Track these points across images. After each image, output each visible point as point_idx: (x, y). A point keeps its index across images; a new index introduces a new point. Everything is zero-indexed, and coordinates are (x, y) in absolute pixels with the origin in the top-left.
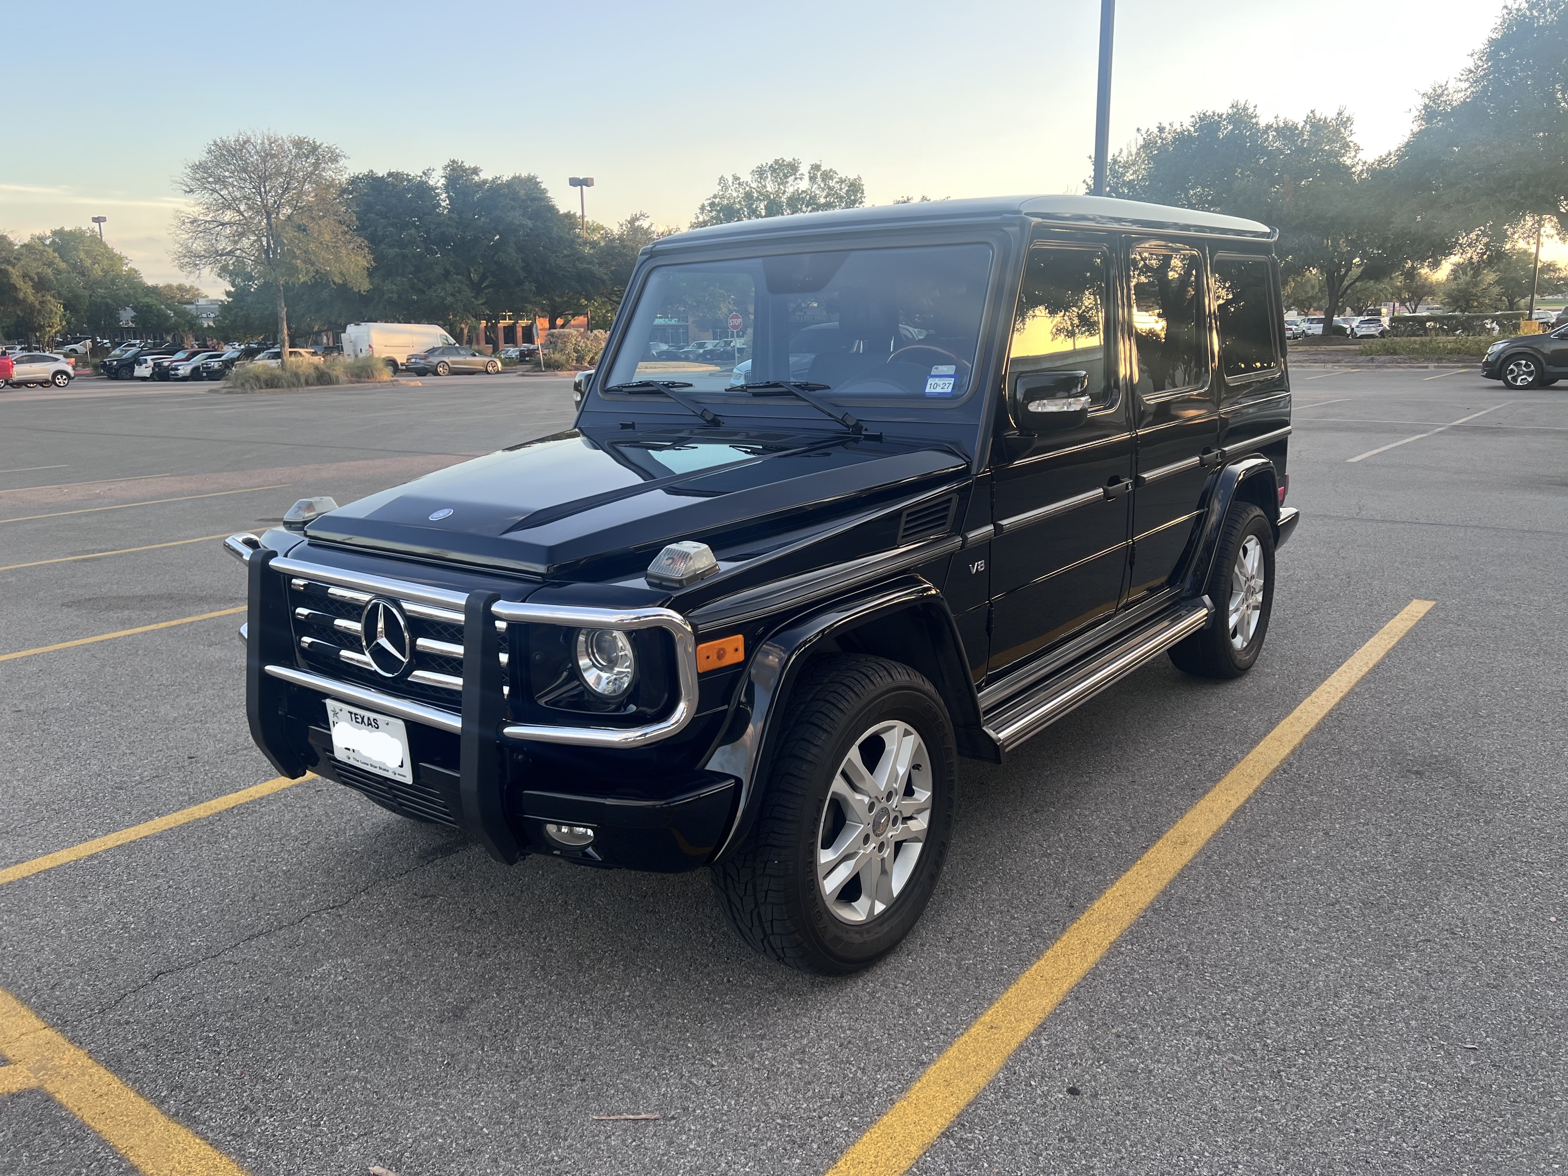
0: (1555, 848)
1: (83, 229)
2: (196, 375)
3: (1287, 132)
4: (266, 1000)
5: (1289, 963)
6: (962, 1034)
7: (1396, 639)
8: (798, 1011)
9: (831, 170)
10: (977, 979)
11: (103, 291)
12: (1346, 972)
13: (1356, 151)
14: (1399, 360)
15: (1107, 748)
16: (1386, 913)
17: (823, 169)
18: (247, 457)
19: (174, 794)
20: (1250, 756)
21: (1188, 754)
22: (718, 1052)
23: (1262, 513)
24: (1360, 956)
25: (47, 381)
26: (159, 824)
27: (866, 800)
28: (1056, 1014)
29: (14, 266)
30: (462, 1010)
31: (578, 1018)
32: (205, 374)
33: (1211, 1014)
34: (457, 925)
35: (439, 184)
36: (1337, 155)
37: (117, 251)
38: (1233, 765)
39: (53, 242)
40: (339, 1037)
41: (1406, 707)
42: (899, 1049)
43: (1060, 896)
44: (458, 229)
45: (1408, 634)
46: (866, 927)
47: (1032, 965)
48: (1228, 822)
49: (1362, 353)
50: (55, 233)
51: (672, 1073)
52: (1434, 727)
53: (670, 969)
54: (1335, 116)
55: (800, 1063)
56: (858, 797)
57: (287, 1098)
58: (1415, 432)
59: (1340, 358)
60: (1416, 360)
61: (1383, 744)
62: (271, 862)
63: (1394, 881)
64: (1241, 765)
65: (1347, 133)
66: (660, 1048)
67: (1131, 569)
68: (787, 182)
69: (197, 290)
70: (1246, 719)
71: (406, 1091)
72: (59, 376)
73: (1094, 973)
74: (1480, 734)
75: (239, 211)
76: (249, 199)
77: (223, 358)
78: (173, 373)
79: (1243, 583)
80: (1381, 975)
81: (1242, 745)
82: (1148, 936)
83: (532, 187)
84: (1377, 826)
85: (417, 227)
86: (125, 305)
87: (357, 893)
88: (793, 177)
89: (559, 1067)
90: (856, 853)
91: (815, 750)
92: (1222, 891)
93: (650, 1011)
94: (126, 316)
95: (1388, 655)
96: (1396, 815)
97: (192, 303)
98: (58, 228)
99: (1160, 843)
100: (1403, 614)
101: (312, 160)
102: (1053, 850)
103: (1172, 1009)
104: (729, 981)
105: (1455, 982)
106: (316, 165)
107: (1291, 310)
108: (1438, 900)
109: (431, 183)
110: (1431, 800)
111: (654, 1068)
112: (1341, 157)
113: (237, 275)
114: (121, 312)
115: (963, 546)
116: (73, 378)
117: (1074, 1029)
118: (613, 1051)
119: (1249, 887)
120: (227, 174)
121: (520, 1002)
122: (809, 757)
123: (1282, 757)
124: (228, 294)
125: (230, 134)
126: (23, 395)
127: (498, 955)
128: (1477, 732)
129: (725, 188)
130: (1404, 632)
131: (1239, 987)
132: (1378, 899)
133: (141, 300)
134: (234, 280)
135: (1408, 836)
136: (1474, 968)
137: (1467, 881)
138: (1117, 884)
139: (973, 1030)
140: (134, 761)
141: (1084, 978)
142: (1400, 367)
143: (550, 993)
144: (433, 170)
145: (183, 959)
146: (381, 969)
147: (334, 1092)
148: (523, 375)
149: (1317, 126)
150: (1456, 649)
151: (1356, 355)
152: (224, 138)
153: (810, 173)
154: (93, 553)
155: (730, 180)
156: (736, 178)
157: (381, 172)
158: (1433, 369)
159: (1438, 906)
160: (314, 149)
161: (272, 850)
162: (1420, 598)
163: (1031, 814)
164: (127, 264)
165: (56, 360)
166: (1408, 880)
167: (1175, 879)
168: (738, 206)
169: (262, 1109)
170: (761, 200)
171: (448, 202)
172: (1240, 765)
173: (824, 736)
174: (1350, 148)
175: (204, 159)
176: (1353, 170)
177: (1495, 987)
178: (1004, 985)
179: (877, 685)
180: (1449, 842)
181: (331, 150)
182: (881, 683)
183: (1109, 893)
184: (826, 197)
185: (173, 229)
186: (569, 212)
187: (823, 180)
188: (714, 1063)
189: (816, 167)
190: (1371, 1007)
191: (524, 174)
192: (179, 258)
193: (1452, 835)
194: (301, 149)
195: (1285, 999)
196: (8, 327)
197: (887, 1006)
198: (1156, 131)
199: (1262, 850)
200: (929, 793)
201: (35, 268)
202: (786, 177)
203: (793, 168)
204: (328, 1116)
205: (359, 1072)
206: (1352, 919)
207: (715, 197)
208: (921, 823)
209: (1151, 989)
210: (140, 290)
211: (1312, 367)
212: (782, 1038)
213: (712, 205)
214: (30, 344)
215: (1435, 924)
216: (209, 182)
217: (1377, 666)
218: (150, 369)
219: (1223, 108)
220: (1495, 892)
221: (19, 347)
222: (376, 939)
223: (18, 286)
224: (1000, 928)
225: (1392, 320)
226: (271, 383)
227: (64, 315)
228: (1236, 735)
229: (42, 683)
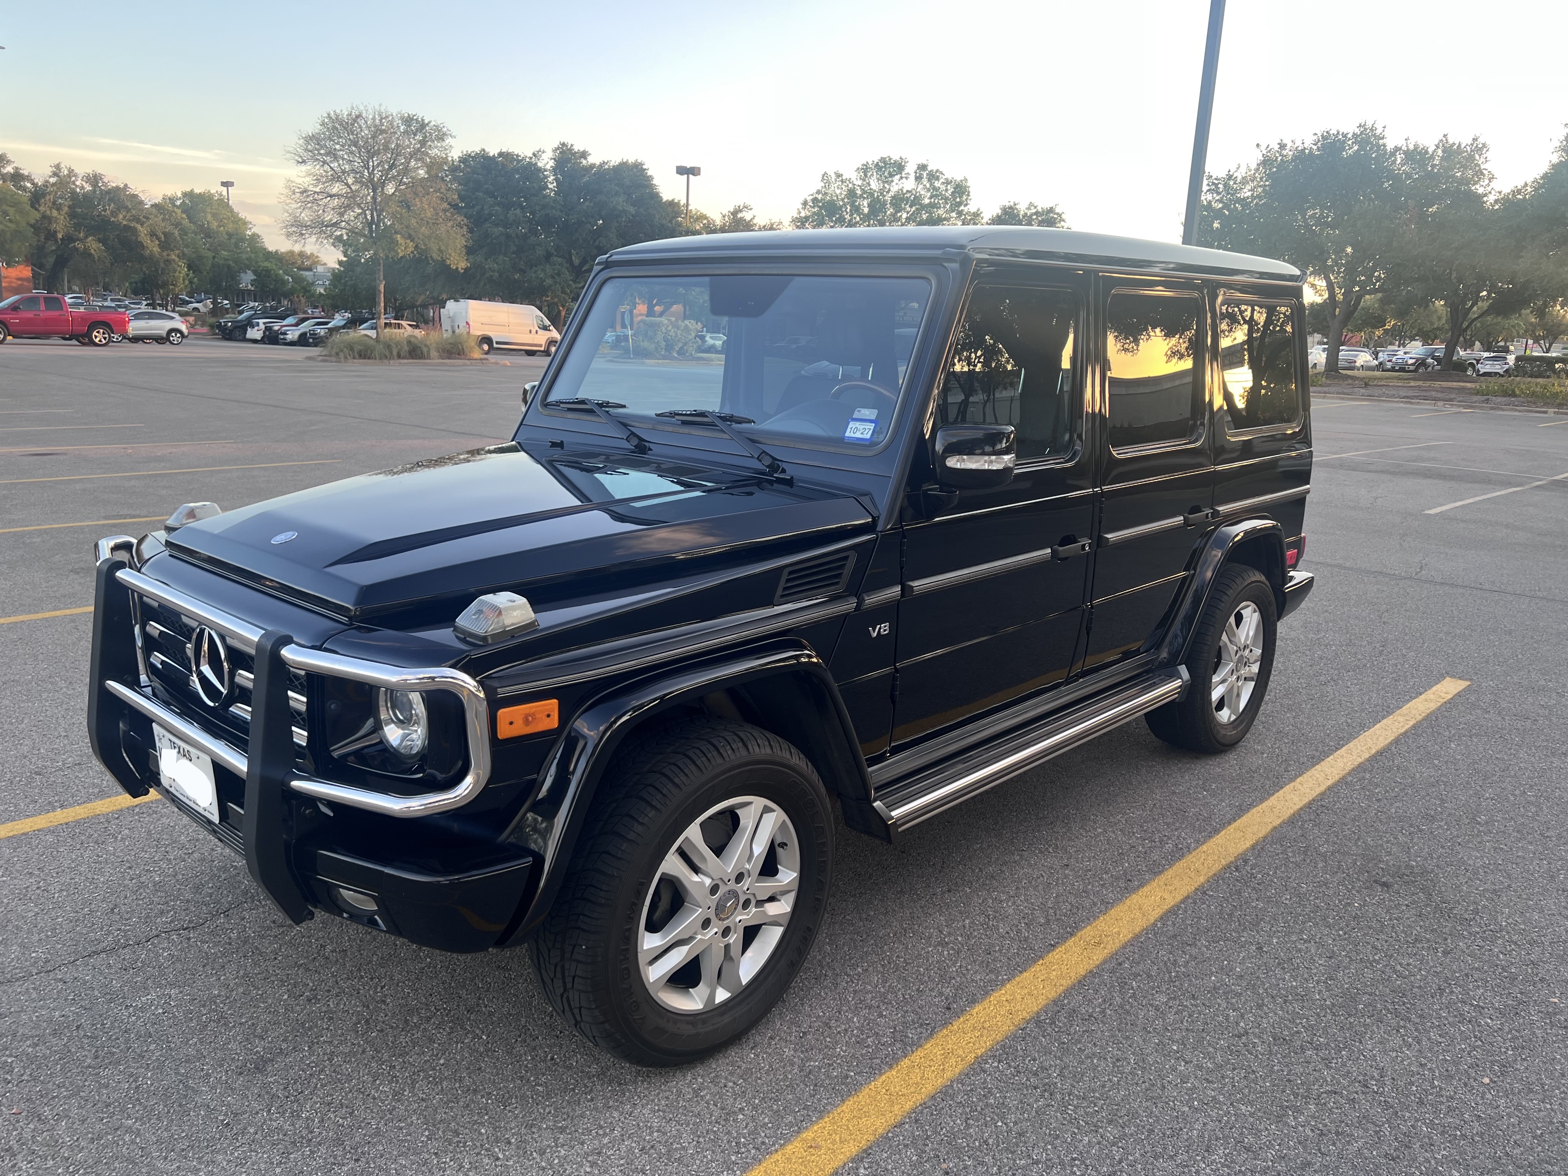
0: (1515, 991)
1: (212, 192)
2: (303, 341)
3: (1417, 156)
4: (78, 1027)
5: (1167, 1103)
6: (776, 1151)
7: (1411, 723)
8: (611, 1103)
9: (937, 171)
10: (816, 1085)
11: (226, 253)
12: (1228, 1122)
13: (1490, 180)
14: (1516, 403)
15: (1052, 823)
16: (1296, 1053)
17: (929, 168)
18: (313, 428)
19: (86, 785)
20: (1204, 847)
21: (1137, 838)
22: (509, 1143)
23: (1263, 578)
24: (1251, 1103)
25: (161, 338)
26: (60, 816)
27: (708, 882)
28: (887, 1138)
29: (142, 225)
30: (265, 1062)
31: (380, 1085)
32: (311, 340)
33: (1059, 1157)
34: (302, 962)
35: (548, 167)
36: (1467, 182)
37: (242, 215)
38: (1183, 856)
39: (183, 202)
40: (131, 1080)
41: (1396, 805)
42: (702, 1161)
43: (941, 994)
44: (562, 211)
45: (1427, 718)
46: (704, 1016)
47: (881, 1075)
48: (1154, 924)
49: (1478, 393)
50: (185, 195)
51: (452, 1163)
52: (1421, 831)
53: (497, 1038)
54: (1470, 142)
55: (591, 1167)
56: (696, 878)
57: (54, 1143)
58: (1510, 484)
59: (1452, 396)
60: (1535, 403)
61: (1358, 847)
62: (147, 871)
63: (1318, 1014)
64: (1190, 858)
65: (1482, 160)
66: (451, 1131)
67: (1088, 634)
68: (892, 181)
69: (317, 257)
70: (1215, 802)
71: (173, 1151)
72: (173, 334)
73: (946, 1092)
74: (1470, 845)
75: (347, 184)
76: (357, 173)
77: (329, 326)
78: (282, 337)
79: (1233, 654)
80: (1267, 1129)
81: (1200, 833)
82: (1021, 1053)
83: (638, 174)
84: (1320, 945)
85: (522, 208)
86: (244, 268)
87: (214, 916)
88: (898, 177)
89: (339, 1142)
90: (691, 938)
91: (639, 829)
92: (1121, 1006)
93: (457, 1085)
94: (247, 280)
95: (1397, 741)
96: (1345, 934)
97: (311, 270)
98: (188, 190)
99: (1071, 942)
100: (1430, 694)
101: (419, 137)
102: (952, 938)
103: (1018, 1146)
104: (552, 1059)
105: (1350, 1147)
106: (423, 143)
107: (1415, 340)
108: (1361, 1043)
109: (539, 164)
110: (1390, 919)
111: (436, 1154)
112: (1474, 185)
113: (350, 246)
114: (242, 275)
115: (857, 608)
116: (187, 337)
117: (901, 1158)
118: (401, 1129)
119: (1151, 1005)
120: (338, 147)
121: (329, 1059)
122: (631, 836)
123: (1240, 851)
124: (340, 263)
125: (343, 109)
126: (140, 350)
127: (328, 1001)
128: (1468, 842)
129: (828, 183)
130: (1424, 715)
131: (1101, 1127)
132: (1293, 1035)
133: (262, 264)
134: (347, 250)
135: (1351, 960)
136: (1376, 1132)
137: (1402, 1023)
138: (1008, 986)
139: (790, 1147)
140: (65, 745)
141: (933, 1097)
142: (1516, 410)
143: (364, 1052)
144: (544, 152)
145: (18, 971)
146: (204, 1006)
147: (102, 1142)
148: (611, 361)
149: (1450, 152)
150: (1476, 740)
151: (1471, 394)
152: (338, 111)
153: (916, 172)
154: (125, 518)
155: (834, 177)
156: (839, 175)
157: (493, 151)
158: (1552, 415)
159: (1359, 1050)
160: (423, 126)
161: (154, 857)
162: (1454, 677)
163: (943, 893)
164: (250, 229)
165: (172, 318)
166: (1334, 1015)
167: (1073, 987)
168: (841, 203)
169: (25, 1152)
170: (864, 198)
171: (555, 184)
172: (1191, 856)
173: (652, 814)
174: (1484, 175)
175: (317, 131)
176: (1485, 199)
177: (1393, 1159)
178: (842, 1096)
179: (727, 759)
180: (1395, 972)
181: (437, 128)
182: (732, 757)
183: (994, 997)
184: (931, 198)
185: (283, 198)
186: (673, 200)
187: (929, 180)
188: (501, 1156)
189: (923, 167)
190: (1243, 1169)
191: (631, 160)
192: (286, 227)
193: (1401, 964)
194: (410, 126)
195: (1148, 1148)
196: (136, 283)
197: (708, 1108)
198: (1277, 147)
199: (1181, 961)
200: (795, 875)
201: (162, 226)
202: (891, 175)
203: (899, 167)
204: (85, 1169)
205: (135, 1122)
206: (1256, 1056)
207: (818, 192)
208: (783, 907)
209: (1002, 1118)
210: (261, 255)
211: (1422, 403)
212: (583, 1134)
213: (815, 200)
214: (154, 300)
215: (1349, 1072)
216: (321, 154)
217: (1380, 753)
218: (261, 332)
219: (1350, 128)
220: (1429, 1039)
221: (145, 303)
222: (213, 969)
223: (145, 244)
224: (863, 1026)
225: (1518, 359)
226: (364, 353)
227: (188, 275)
228: (1198, 820)
229: (15, 653)
